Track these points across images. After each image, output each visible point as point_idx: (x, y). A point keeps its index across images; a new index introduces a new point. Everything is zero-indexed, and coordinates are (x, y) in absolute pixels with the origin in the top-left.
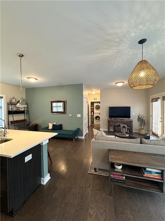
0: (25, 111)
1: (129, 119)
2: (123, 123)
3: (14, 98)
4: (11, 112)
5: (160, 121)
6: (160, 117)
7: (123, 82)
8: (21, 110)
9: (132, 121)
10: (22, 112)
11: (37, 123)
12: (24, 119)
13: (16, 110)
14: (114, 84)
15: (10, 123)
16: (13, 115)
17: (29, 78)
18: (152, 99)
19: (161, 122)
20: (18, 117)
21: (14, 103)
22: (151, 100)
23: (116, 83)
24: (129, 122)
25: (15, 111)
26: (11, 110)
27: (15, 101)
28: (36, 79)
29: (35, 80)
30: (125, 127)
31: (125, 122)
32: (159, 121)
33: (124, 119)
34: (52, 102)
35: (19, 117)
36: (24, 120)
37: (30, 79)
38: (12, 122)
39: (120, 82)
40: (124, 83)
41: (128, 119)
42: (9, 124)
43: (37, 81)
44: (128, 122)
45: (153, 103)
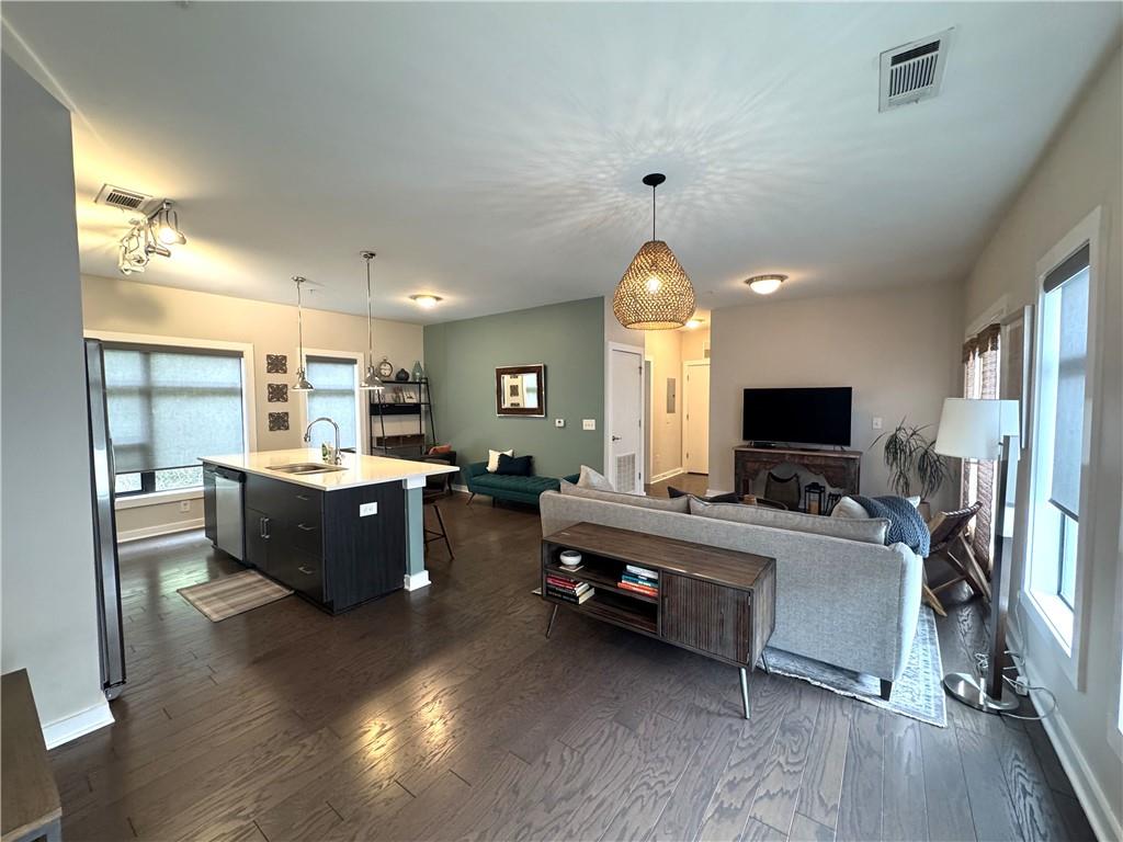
0: (423, 406)
1: (846, 448)
3: (385, 362)
4: (377, 405)
7: (782, 278)
8: (408, 401)
9: (858, 460)
10: (413, 409)
11: (452, 450)
12: (417, 432)
13: (392, 402)
14: (739, 283)
15: (375, 445)
16: (384, 417)
17: (415, 297)
20: (398, 424)
21: (386, 379)
23: (750, 281)
25: (390, 405)
26: (377, 401)
27: (388, 373)
28: (438, 299)
29: (435, 301)
30: (822, 488)
33: (817, 450)
34: (500, 373)
35: (404, 423)
36: (419, 437)
37: (418, 300)
38: (380, 440)
39: (762, 278)
40: (786, 281)
41: (838, 448)
42: (372, 447)
43: (439, 303)
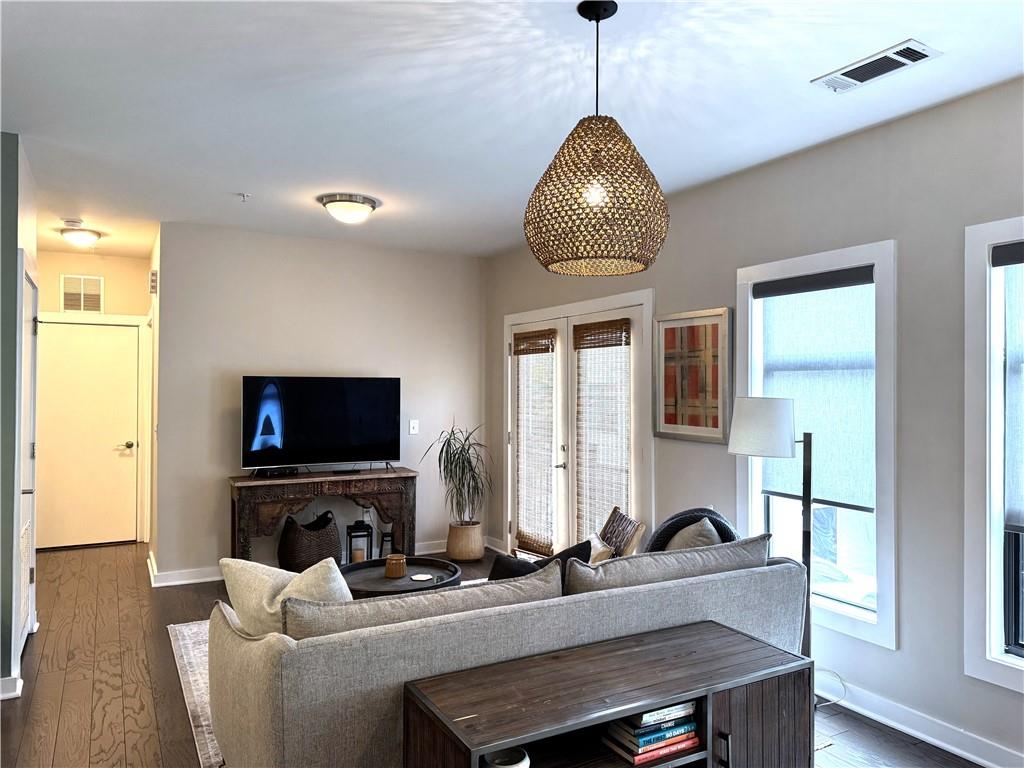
2: (353, 498)
5: (561, 463)
6: (561, 443)
7: (373, 204)
9: (413, 478)
18: (519, 338)
19: (565, 466)
22: (509, 339)
24: (394, 487)
30: (368, 528)
31: (368, 489)
32: (554, 464)
33: (357, 472)
41: (382, 465)
44: (386, 486)
45: (521, 357)
